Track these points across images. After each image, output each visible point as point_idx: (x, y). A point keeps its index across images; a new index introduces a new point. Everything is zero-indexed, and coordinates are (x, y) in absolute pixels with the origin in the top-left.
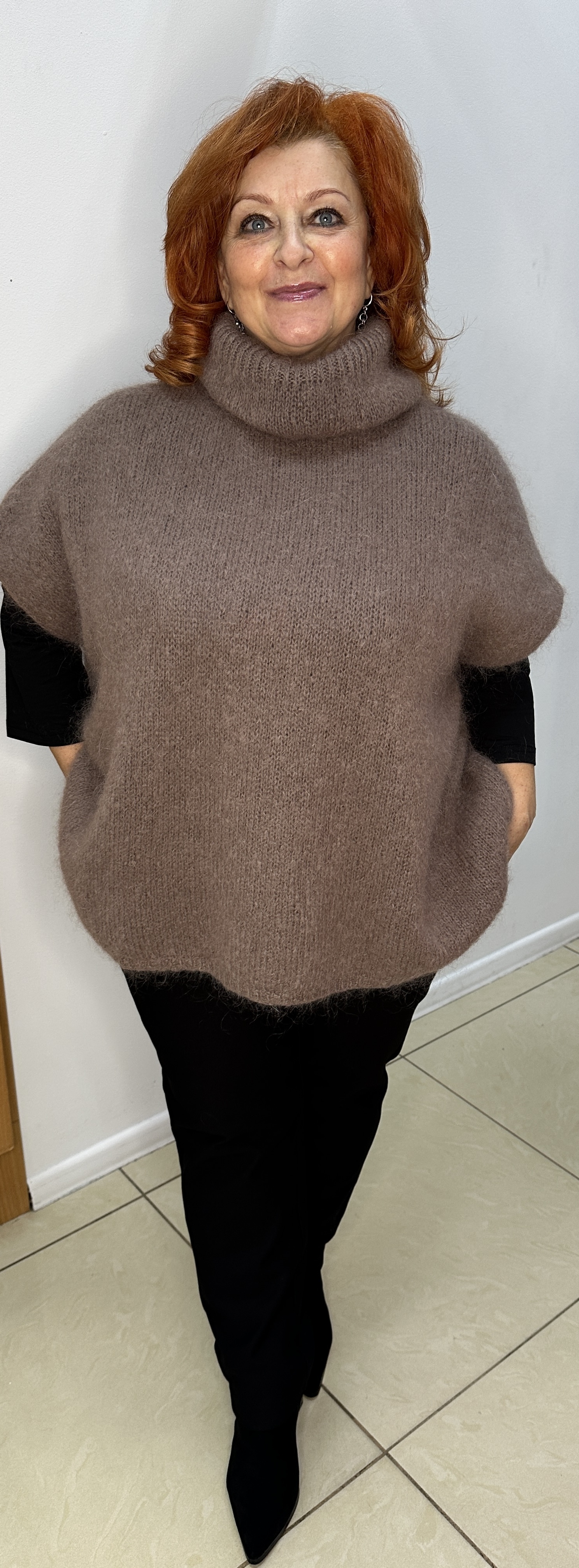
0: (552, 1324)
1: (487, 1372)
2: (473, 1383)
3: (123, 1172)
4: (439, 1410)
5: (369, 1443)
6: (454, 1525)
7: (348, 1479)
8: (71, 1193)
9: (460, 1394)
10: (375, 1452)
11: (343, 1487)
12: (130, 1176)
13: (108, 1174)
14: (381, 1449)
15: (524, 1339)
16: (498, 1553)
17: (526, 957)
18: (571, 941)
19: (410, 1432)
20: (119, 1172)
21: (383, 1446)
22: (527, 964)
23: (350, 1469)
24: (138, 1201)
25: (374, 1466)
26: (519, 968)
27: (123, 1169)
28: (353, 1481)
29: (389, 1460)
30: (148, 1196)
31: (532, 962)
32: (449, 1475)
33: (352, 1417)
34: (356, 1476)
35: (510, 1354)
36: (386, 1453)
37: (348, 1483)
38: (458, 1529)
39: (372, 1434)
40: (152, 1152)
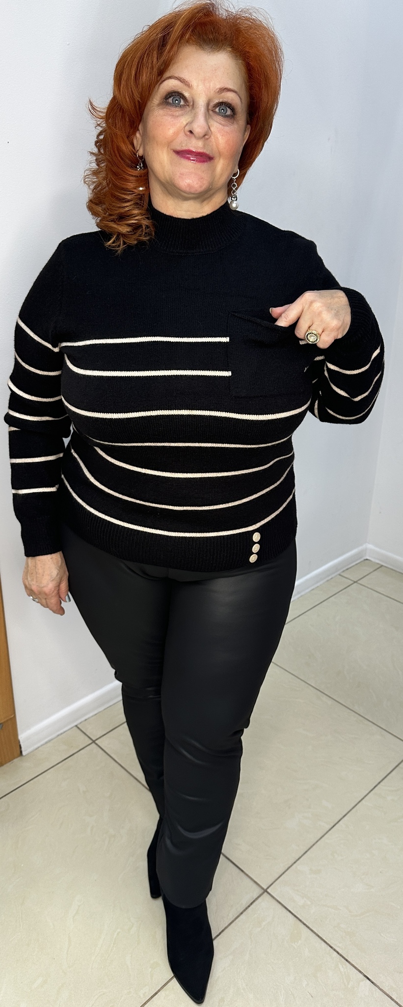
0: (358, 805)
1: (321, 838)
2: (314, 845)
3: (78, 728)
4: (295, 863)
5: (255, 886)
6: (312, 931)
7: (245, 908)
8: (46, 743)
9: (306, 852)
10: (257, 891)
11: (242, 913)
12: (83, 730)
13: (69, 730)
14: (262, 888)
15: (341, 816)
16: (340, 945)
17: (317, 582)
18: (343, 571)
19: (279, 877)
20: (75, 728)
21: (263, 886)
22: (318, 587)
23: (245, 902)
24: (90, 746)
25: (260, 900)
26: (313, 589)
27: (79, 726)
29: (268, 895)
30: (96, 742)
31: (321, 585)
32: (305, 901)
33: (242, 871)
34: (249, 906)
35: (334, 826)
36: (266, 891)
37: (245, 910)
38: (315, 933)
39: (256, 880)
40: (96, 714)
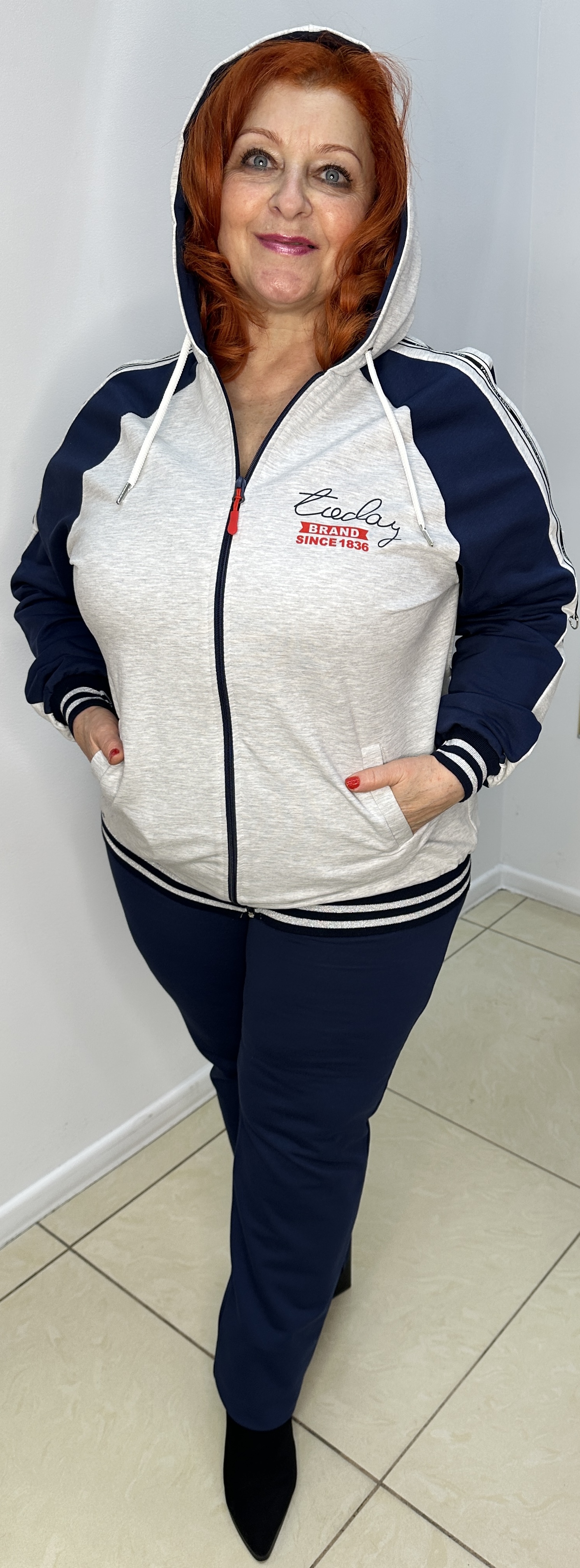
1: (466, 1376)
2: (455, 1389)
3: (42, 1227)
4: (426, 1426)
5: (361, 1475)
6: (464, 1546)
7: (347, 1520)
9: (443, 1404)
10: (367, 1485)
12: (50, 1228)
13: (25, 1231)
14: (375, 1480)
15: (496, 1333)
19: (401, 1456)
20: (37, 1227)
21: (376, 1476)
23: (348, 1509)
24: (65, 1256)
25: (371, 1500)
27: (42, 1223)
28: (352, 1522)
29: (385, 1491)
30: (75, 1248)
32: (448, 1494)
33: (339, 1452)
34: (354, 1516)
35: (485, 1352)
36: (380, 1484)
37: (347, 1524)
38: (469, 1550)
39: (362, 1467)
40: (70, 1200)
